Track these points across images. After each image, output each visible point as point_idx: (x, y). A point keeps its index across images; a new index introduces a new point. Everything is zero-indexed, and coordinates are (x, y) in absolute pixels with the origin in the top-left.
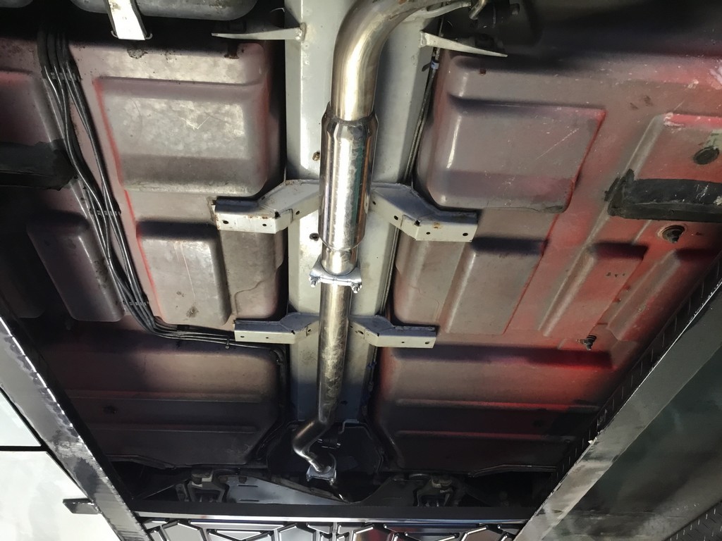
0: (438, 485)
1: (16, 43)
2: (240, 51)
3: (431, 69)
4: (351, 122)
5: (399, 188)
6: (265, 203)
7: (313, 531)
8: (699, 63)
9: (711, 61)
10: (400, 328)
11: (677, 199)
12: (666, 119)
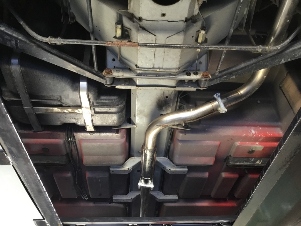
1: (59, 133)
2: (119, 132)
3: (171, 131)
4: (150, 150)
5: (164, 158)
6: (124, 166)
8: (246, 128)
9: (249, 127)
10: (166, 195)
11: (245, 162)
12: (238, 143)
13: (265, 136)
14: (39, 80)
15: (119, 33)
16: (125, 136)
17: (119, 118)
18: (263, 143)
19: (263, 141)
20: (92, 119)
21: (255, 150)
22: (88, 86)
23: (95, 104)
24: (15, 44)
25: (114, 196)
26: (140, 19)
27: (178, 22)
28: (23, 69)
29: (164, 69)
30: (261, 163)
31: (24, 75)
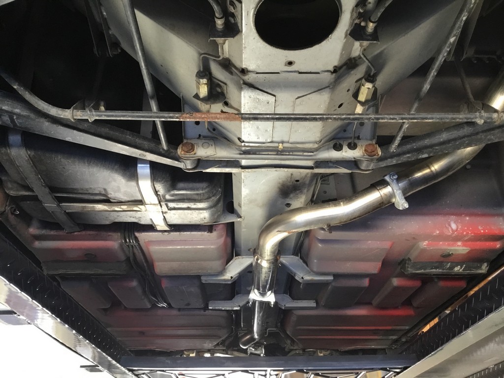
0: (322, 355)
1: (110, 234)
2: (214, 229)
4: (268, 260)
5: (292, 258)
6: (224, 272)
7: (253, 374)
8: (440, 219)
10: (297, 301)
11: (435, 268)
12: (424, 244)
13: (474, 233)
14: (64, 168)
15: (204, 91)
16: (224, 234)
17: (212, 215)
18: (470, 243)
19: (470, 240)
20: (164, 217)
21: (453, 253)
22: (153, 173)
23: (168, 197)
24: (9, 120)
25: (211, 302)
26: (244, 71)
27: (318, 73)
28: (32, 153)
29: (291, 143)
30: (463, 270)
31: (34, 161)
